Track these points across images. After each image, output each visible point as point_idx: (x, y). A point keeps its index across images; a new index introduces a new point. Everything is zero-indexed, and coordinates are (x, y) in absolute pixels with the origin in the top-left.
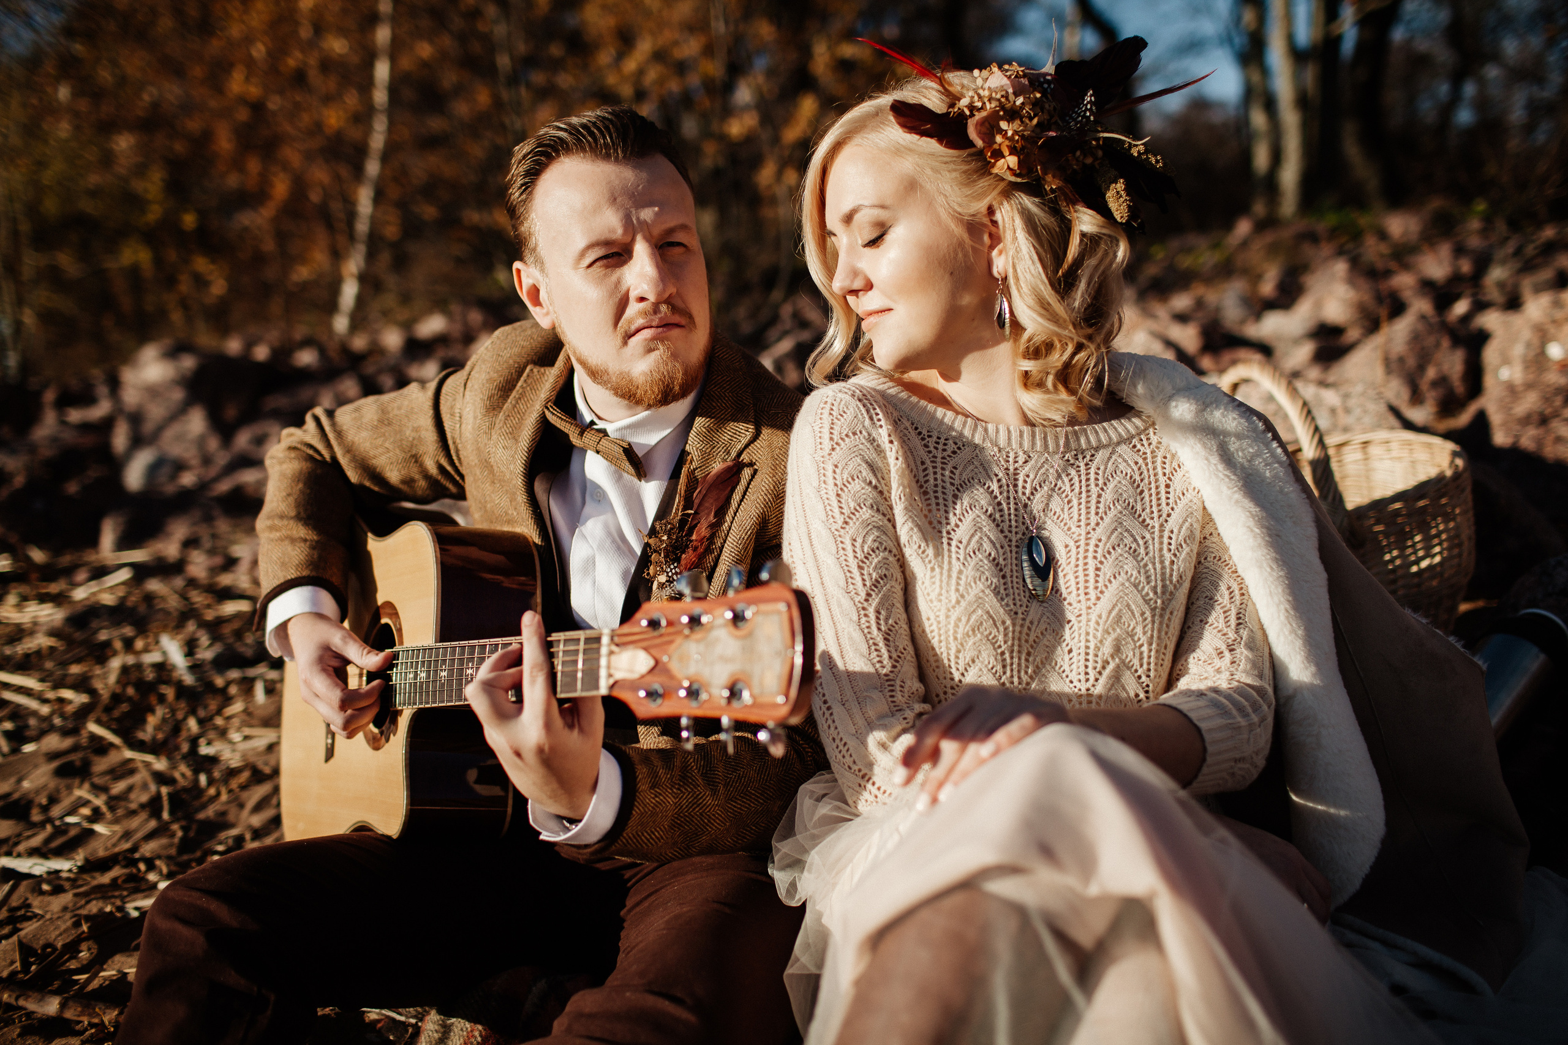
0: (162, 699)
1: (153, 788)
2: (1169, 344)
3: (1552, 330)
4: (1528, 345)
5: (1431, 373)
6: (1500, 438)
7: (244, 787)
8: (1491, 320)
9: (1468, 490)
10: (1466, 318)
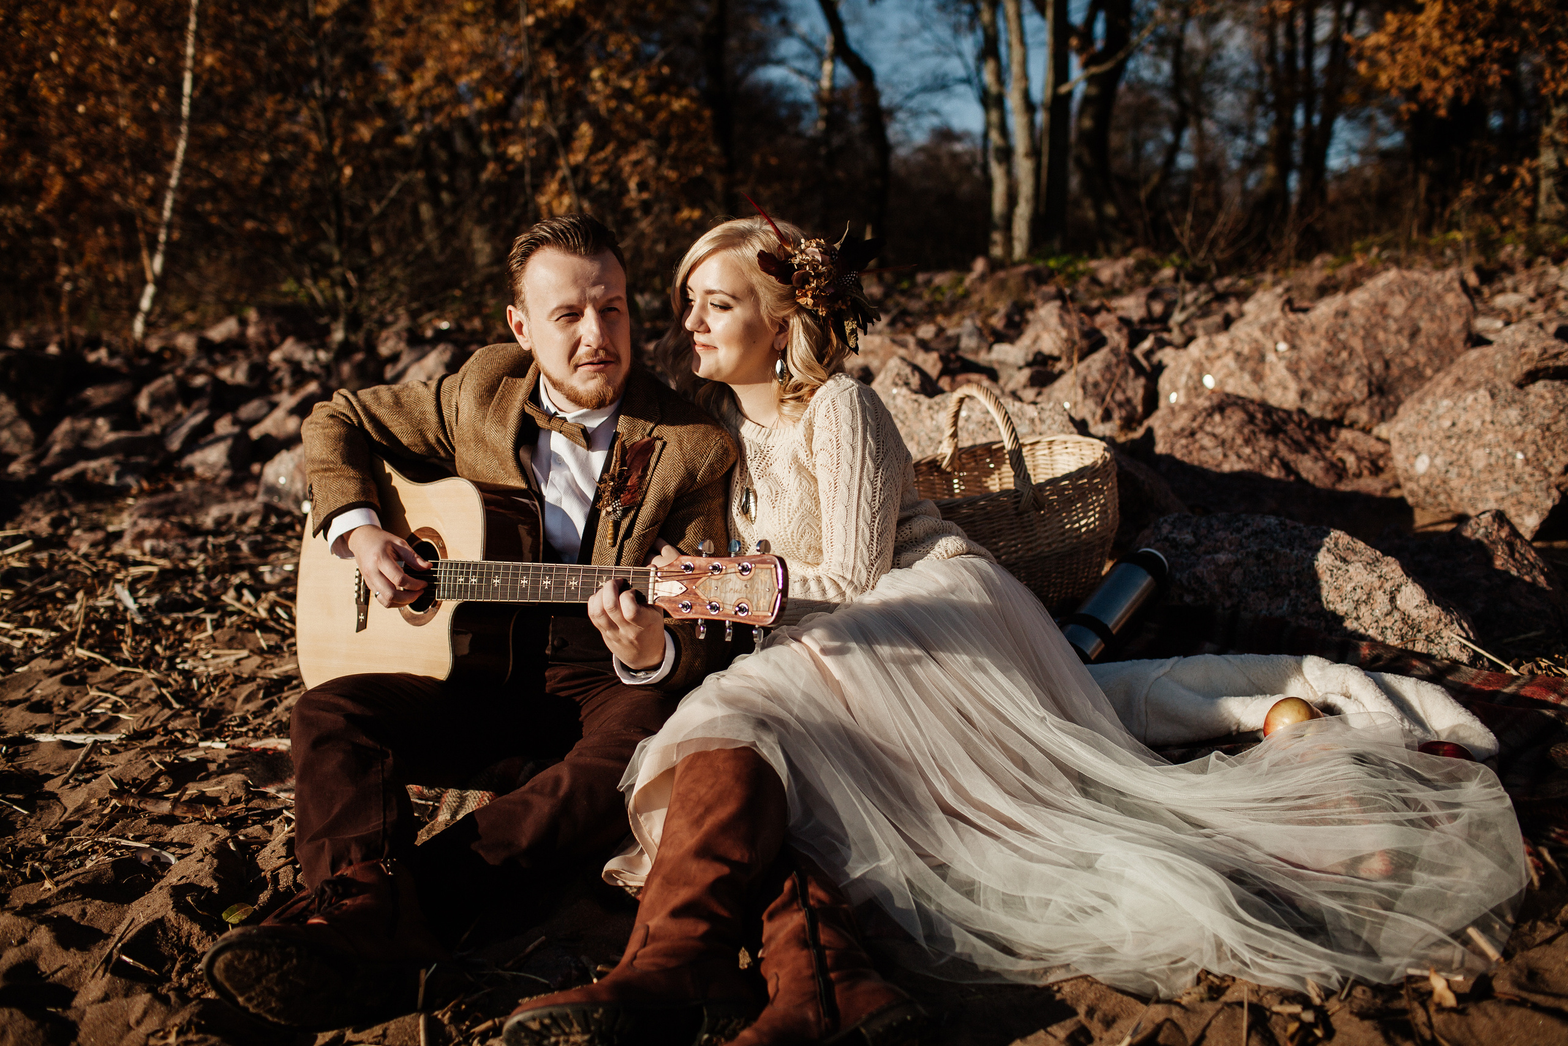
0: (122, 632)
1: (155, 688)
2: (916, 368)
3: (1207, 365)
4: (1190, 376)
5: (1119, 396)
6: (1160, 448)
7: (233, 686)
8: (1166, 355)
9: (1114, 474)
10: (1148, 354)
